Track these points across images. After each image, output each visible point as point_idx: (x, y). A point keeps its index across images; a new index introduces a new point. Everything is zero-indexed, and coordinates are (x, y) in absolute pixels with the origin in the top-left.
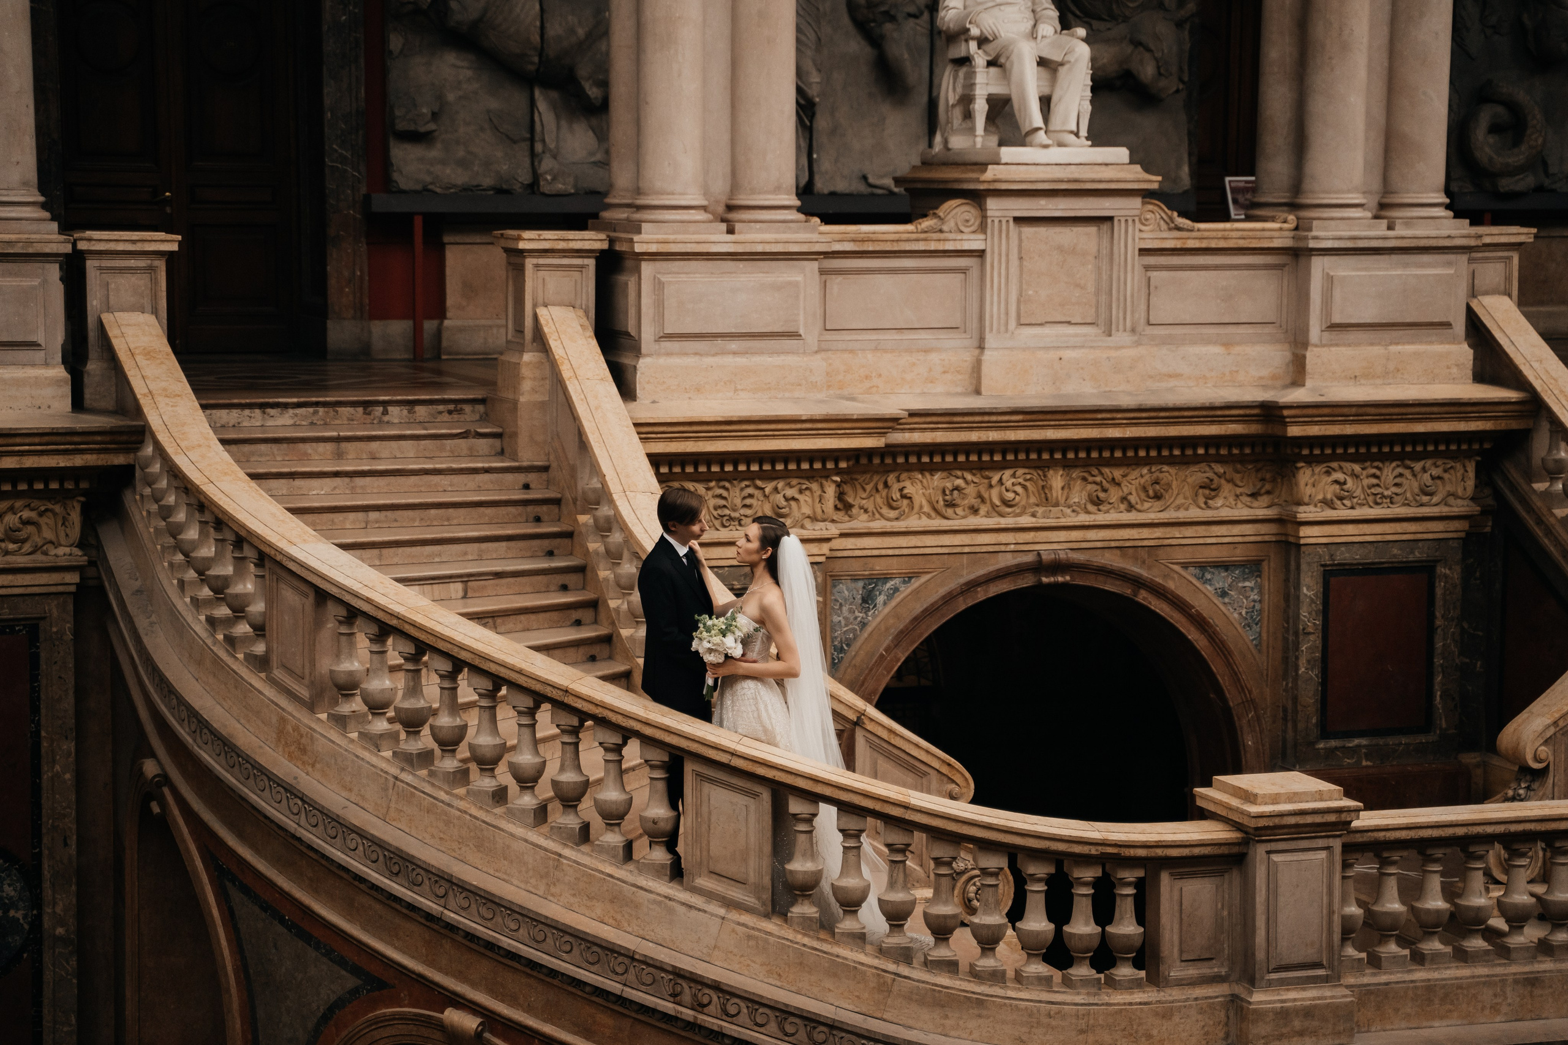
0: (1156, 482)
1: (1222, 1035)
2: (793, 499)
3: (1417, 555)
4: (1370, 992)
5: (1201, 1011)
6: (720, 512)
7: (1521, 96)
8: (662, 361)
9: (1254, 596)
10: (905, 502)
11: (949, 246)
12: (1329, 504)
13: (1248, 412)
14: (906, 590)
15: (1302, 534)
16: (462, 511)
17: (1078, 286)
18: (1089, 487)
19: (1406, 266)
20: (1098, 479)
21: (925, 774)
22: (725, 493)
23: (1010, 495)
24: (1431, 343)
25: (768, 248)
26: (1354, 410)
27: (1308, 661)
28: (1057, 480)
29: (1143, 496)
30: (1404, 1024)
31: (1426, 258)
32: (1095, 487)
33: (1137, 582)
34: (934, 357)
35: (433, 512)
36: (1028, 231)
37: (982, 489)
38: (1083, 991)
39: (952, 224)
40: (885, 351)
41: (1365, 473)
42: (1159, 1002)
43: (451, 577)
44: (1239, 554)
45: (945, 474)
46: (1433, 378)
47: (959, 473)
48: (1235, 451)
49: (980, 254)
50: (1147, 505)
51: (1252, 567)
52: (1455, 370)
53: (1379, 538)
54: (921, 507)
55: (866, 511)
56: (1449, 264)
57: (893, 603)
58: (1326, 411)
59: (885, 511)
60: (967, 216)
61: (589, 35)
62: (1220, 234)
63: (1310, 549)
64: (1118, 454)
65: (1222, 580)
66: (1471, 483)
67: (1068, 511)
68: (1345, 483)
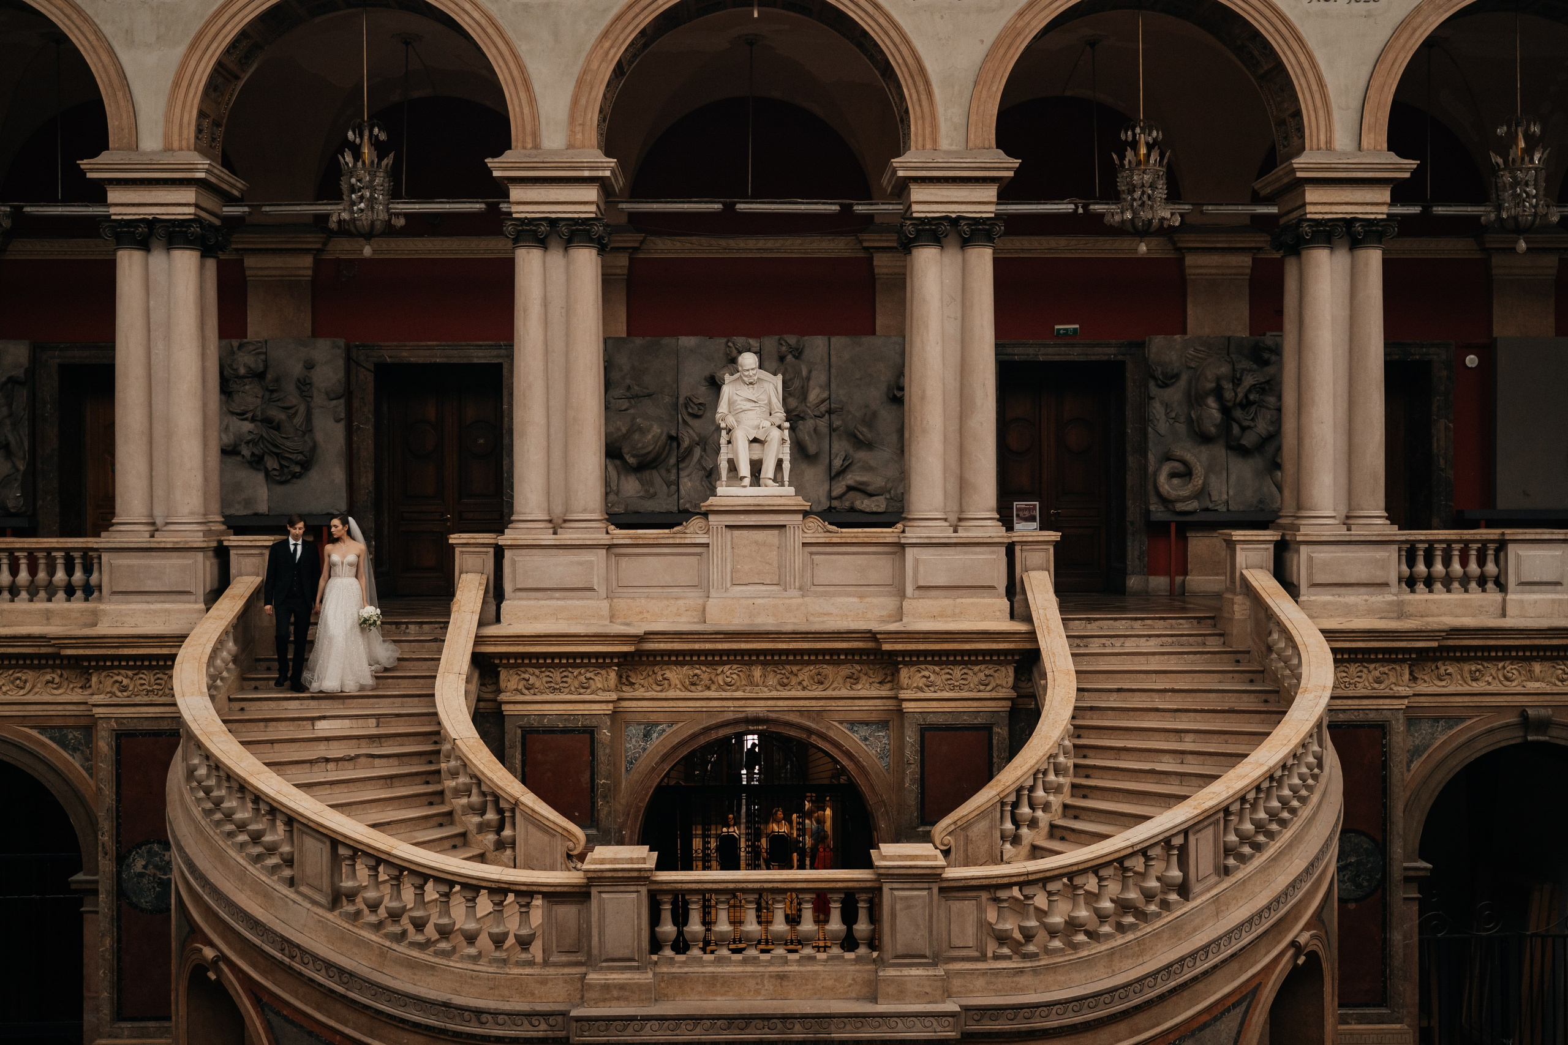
0: (819, 674)
1: (579, 996)
2: (590, 678)
3: (979, 721)
4: (675, 978)
5: (566, 982)
6: (549, 685)
7: (1188, 457)
8: (516, 602)
9: (885, 741)
10: (666, 682)
11: (688, 541)
12: (921, 689)
13: (863, 635)
14: (669, 731)
15: (903, 706)
16: (406, 681)
17: (768, 563)
18: (779, 676)
19: (966, 553)
20: (783, 672)
21: (555, 835)
22: (551, 675)
23: (729, 680)
24: (984, 597)
25: (574, 542)
26: (921, 636)
27: (911, 780)
28: (757, 672)
29: (812, 682)
30: (697, 998)
31: (978, 549)
32: (782, 676)
33: (810, 731)
34: (681, 602)
35: (390, 680)
36: (737, 533)
37: (713, 677)
38: (495, 965)
39: (692, 529)
40: (652, 598)
41: (943, 672)
42: (540, 975)
43: (367, 715)
44: (874, 717)
45: (689, 667)
46: (984, 619)
47: (698, 666)
48: (864, 658)
49: (707, 545)
50: (814, 687)
51: (883, 724)
52: (998, 613)
53: (954, 710)
54: (676, 685)
55: (643, 686)
56: (993, 552)
57: (662, 738)
58: (904, 636)
59: (654, 686)
60: (700, 525)
61: (628, 431)
62: (852, 535)
63: (911, 715)
64: (791, 658)
65: (864, 731)
66: (1011, 680)
67: (766, 689)
68: (929, 677)
